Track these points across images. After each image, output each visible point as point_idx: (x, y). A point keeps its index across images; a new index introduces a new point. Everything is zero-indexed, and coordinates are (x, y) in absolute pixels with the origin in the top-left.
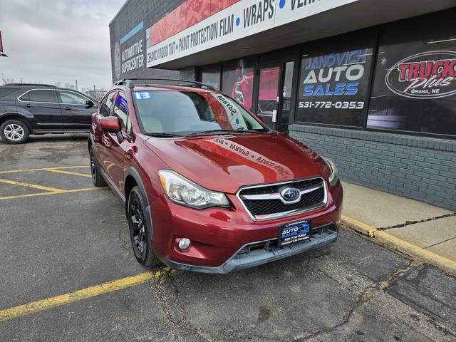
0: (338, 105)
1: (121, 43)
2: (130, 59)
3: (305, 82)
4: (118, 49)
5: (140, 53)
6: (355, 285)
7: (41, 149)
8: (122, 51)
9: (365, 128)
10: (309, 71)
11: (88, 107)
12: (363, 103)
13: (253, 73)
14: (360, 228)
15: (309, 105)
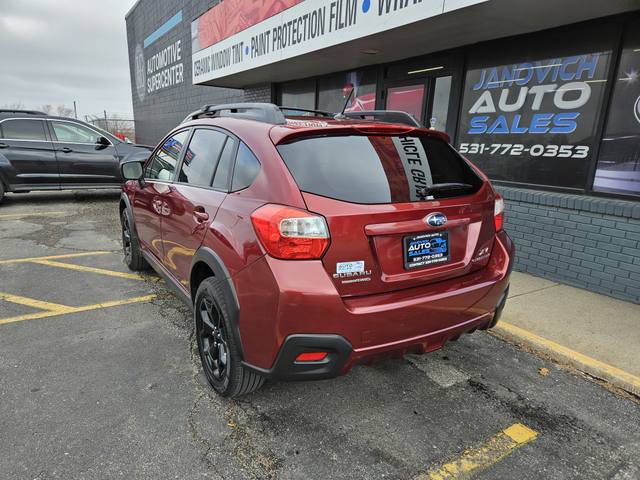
0: (537, 150)
1: (145, 46)
2: (161, 70)
3: (472, 111)
4: (141, 55)
5: (178, 62)
7: (24, 219)
8: (147, 57)
9: (590, 191)
10: (481, 91)
11: (100, 148)
12: (587, 148)
13: (374, 94)
15: (480, 148)
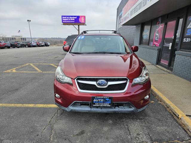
1: (120, 16)
6: (138, 138)
13: (164, 24)
14: (176, 112)
15: (189, 40)
